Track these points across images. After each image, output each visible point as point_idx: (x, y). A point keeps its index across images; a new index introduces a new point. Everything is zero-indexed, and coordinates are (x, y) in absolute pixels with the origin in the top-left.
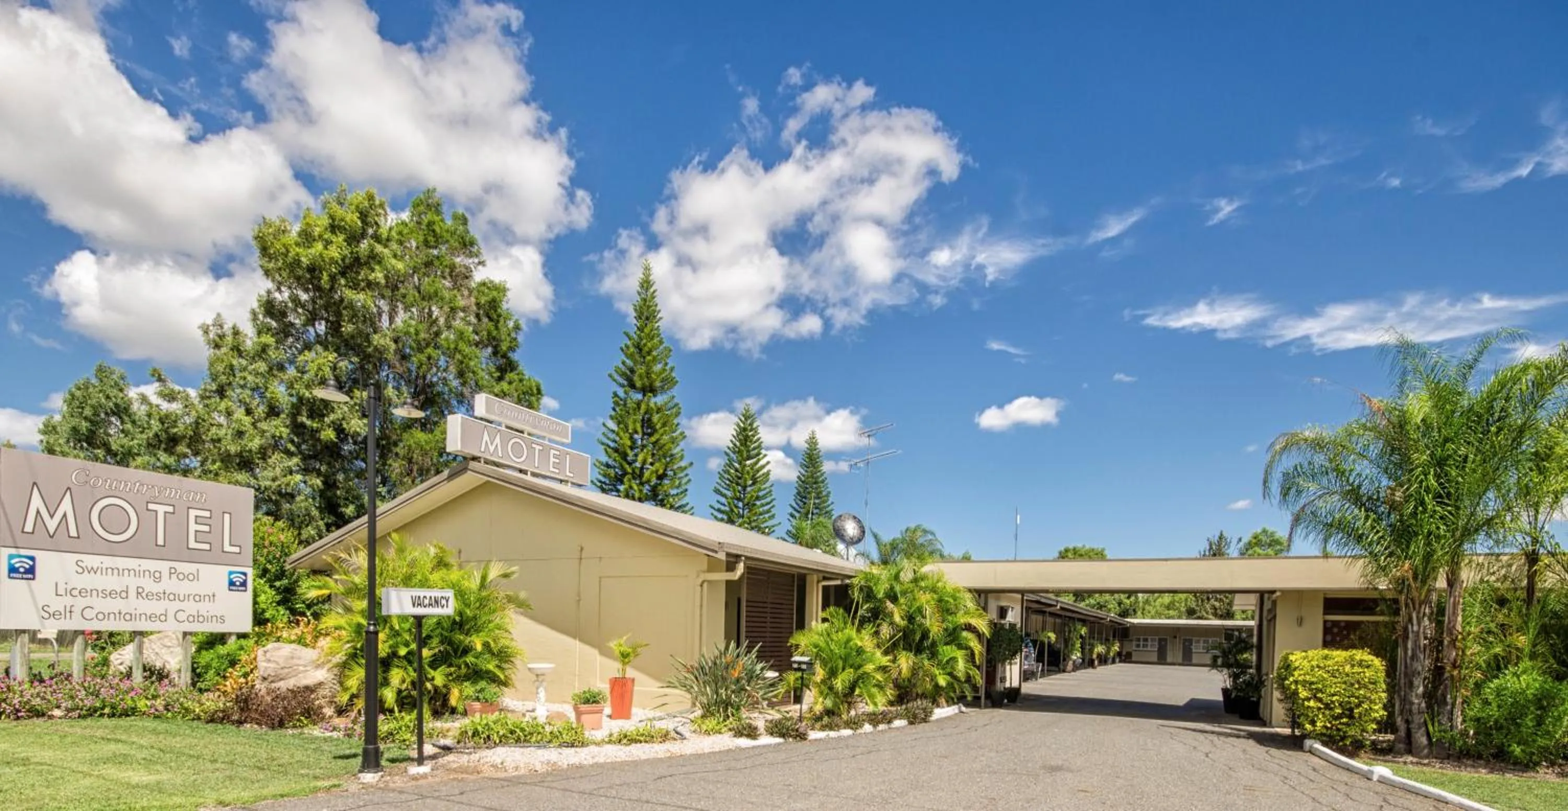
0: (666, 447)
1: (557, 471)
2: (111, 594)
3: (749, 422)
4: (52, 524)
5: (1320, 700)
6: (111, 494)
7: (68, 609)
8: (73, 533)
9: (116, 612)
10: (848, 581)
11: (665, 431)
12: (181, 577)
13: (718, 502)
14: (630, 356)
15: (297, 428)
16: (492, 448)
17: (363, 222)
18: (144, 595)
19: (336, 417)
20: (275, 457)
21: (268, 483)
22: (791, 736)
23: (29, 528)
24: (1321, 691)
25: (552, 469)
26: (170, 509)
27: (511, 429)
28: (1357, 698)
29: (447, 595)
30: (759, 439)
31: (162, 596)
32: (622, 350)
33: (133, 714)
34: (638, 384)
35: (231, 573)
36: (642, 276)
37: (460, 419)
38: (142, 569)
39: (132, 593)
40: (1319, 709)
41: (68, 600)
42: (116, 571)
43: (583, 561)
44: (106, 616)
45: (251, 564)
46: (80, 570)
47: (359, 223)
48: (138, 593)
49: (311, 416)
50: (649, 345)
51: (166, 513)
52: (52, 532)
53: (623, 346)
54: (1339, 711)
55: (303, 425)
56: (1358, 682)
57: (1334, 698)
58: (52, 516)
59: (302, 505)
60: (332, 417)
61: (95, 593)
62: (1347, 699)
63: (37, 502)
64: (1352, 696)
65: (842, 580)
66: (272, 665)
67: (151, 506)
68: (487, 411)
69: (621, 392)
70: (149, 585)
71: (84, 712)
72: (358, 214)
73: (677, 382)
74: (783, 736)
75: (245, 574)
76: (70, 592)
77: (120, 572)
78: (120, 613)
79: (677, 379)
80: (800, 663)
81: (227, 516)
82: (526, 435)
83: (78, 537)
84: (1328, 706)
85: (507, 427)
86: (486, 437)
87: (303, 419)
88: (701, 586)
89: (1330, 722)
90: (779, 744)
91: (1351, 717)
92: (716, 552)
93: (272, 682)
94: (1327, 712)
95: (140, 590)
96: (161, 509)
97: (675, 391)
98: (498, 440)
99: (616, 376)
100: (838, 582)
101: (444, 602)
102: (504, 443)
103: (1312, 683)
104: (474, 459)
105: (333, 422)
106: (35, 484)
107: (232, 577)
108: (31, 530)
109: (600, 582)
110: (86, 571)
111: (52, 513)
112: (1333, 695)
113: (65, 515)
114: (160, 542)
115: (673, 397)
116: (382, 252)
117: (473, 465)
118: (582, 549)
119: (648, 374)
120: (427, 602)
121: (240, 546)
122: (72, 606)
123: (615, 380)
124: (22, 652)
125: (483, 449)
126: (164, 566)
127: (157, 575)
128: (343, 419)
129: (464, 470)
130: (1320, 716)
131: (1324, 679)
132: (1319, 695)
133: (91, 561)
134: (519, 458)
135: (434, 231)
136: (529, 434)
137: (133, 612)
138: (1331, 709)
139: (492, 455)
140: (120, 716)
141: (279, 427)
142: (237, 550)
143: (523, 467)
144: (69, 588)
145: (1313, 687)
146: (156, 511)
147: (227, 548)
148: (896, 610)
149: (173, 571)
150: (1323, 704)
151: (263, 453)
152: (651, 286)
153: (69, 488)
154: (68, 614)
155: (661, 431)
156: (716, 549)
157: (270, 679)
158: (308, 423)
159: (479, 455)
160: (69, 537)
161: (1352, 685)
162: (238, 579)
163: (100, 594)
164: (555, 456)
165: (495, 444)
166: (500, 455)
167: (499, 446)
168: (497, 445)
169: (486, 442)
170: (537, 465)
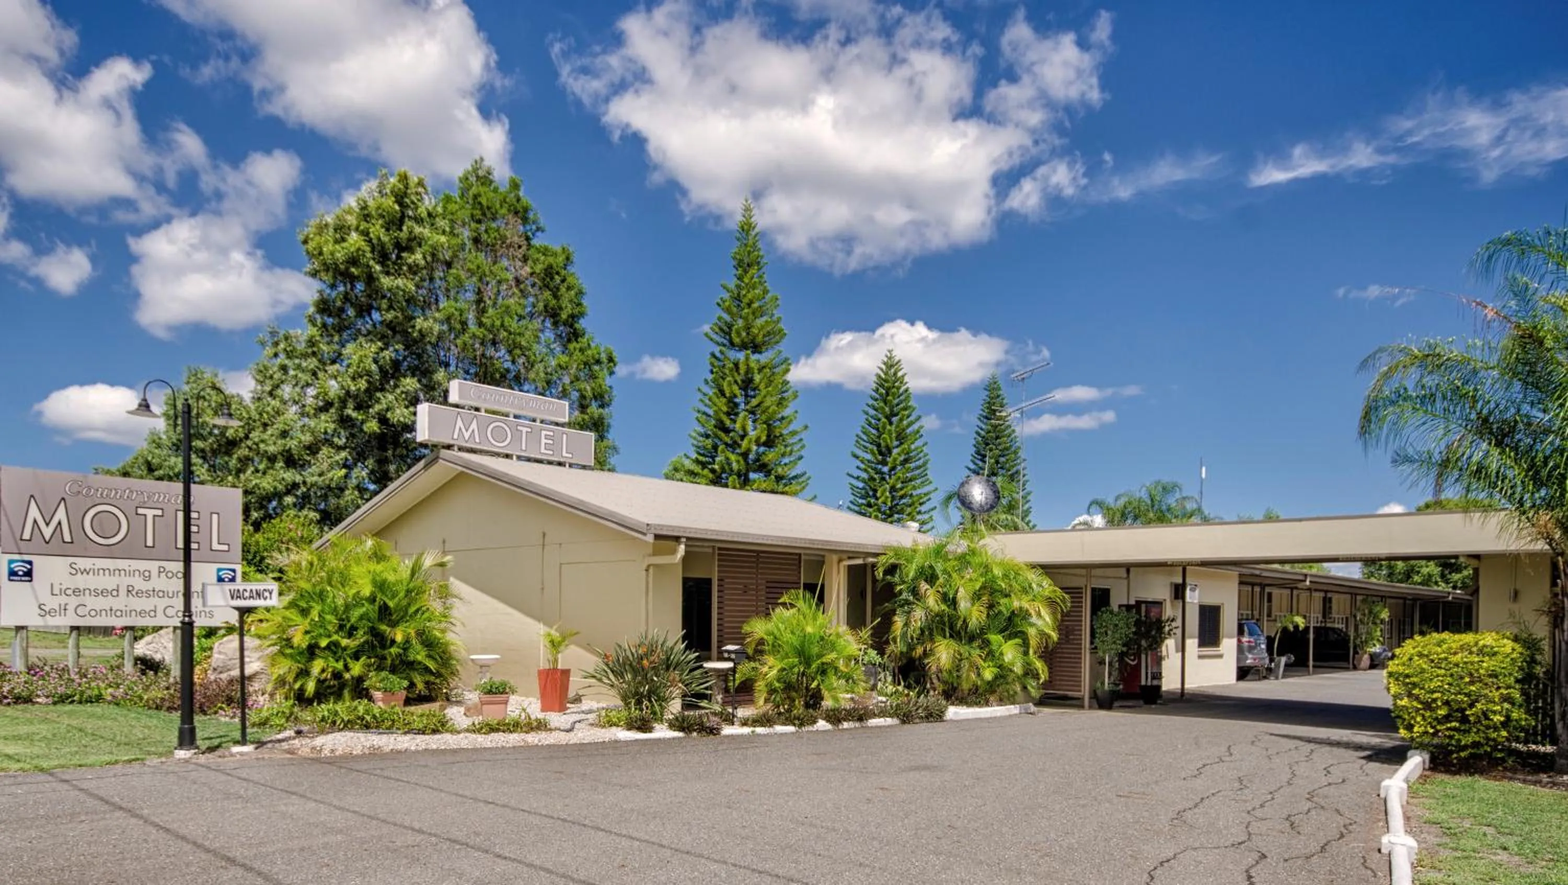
0: (770, 410)
1: (551, 452)
2: (103, 593)
3: (893, 370)
4: (48, 532)
5: (1417, 698)
6: (105, 501)
7: (63, 607)
8: (67, 538)
9: (108, 608)
10: (871, 560)
11: (768, 392)
12: (170, 575)
13: (858, 467)
14: (728, 310)
15: (344, 421)
16: (467, 435)
17: (401, 204)
18: (134, 593)
19: (381, 407)
20: (325, 451)
21: (315, 478)
22: (695, 730)
23: (26, 536)
24: (1415, 685)
25: (543, 450)
26: (159, 512)
27: (494, 413)
28: (1468, 695)
29: (270, 588)
30: (906, 390)
31: (151, 593)
32: (718, 305)
33: (97, 701)
34: (737, 340)
35: (219, 570)
36: (742, 218)
37: (427, 409)
38: (132, 569)
39: (123, 591)
40: (1418, 710)
41: (63, 599)
42: (107, 572)
43: (546, 547)
44: (99, 613)
45: (240, 560)
46: (74, 572)
47: (397, 207)
48: (129, 591)
49: (358, 408)
50: (750, 296)
51: (154, 516)
52: (47, 539)
53: (719, 301)
54: (1442, 712)
55: (349, 418)
56: (1471, 675)
57: (1435, 695)
58: (47, 524)
59: (349, 498)
60: (377, 408)
61: (87, 592)
62: (1453, 696)
63: (34, 512)
64: (1460, 694)
65: (864, 558)
66: (222, 657)
67: (140, 511)
68: (460, 397)
69: (717, 350)
70: (139, 583)
71: (56, 699)
72: (393, 199)
73: (785, 334)
74: (682, 729)
75: (234, 571)
76: (64, 592)
77: (112, 572)
78: (111, 610)
79: (785, 331)
80: (729, 652)
81: (215, 517)
82: (511, 419)
83: (72, 542)
84: (1428, 706)
85: (487, 411)
86: (460, 423)
87: (349, 412)
88: (647, 570)
89: (1432, 727)
90: (679, 738)
91: (1464, 720)
92: (645, 534)
93: (221, 672)
94: (1428, 714)
95: (130, 589)
96: (150, 513)
97: (782, 347)
98: (474, 426)
99: (714, 336)
100: (859, 561)
101: (267, 594)
102: (482, 429)
103: (1407, 676)
104: (449, 447)
105: (378, 414)
106: (32, 496)
107: (221, 573)
108: (28, 538)
109: (560, 568)
110: (79, 573)
111: (47, 521)
112: (1433, 692)
113: (59, 523)
114: (150, 543)
115: (780, 352)
116: (421, 233)
117: (444, 453)
118: (544, 535)
119: (748, 328)
120: (247, 594)
121: (228, 545)
122: (66, 604)
123: (711, 340)
124: (21, 646)
125: (456, 436)
126: (153, 566)
127: (147, 574)
128: (388, 410)
129: (436, 459)
130: (1419, 719)
131: (1423, 671)
132: (1416, 691)
133: (82, 563)
134: (503, 441)
135: (480, 203)
136: (516, 417)
137: (124, 609)
138: (1432, 710)
139: (467, 442)
140: (87, 702)
141: (326, 423)
142: (225, 548)
143: (509, 452)
144: (64, 587)
145: (1407, 680)
146: (145, 515)
147: (216, 546)
148: (931, 592)
149: (162, 570)
150: (1421, 703)
151: (313, 449)
152: (754, 228)
153: (63, 499)
154: (63, 612)
155: (764, 392)
156: (645, 531)
157: (219, 670)
158: (354, 415)
159: (452, 442)
160: (64, 542)
161: (1462, 678)
162: (226, 575)
163: (93, 593)
164: (547, 437)
165: (470, 430)
166: (477, 440)
167: (476, 432)
168: (473, 431)
169: (460, 429)
170: (524, 448)
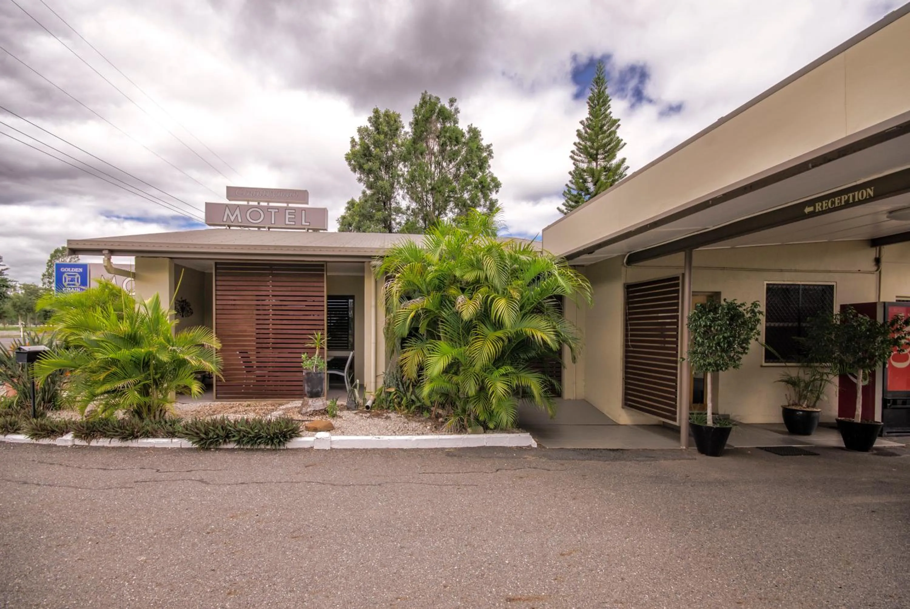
1: (294, 223)
16: (232, 218)
25: (287, 222)
86: (228, 212)
98: (237, 212)
102: (243, 213)
125: (225, 220)
139: (232, 222)
143: (262, 226)
159: (223, 223)
164: (290, 214)
165: (235, 215)
166: (240, 221)
167: (239, 216)
168: (237, 215)
169: (228, 215)
170: (273, 222)
